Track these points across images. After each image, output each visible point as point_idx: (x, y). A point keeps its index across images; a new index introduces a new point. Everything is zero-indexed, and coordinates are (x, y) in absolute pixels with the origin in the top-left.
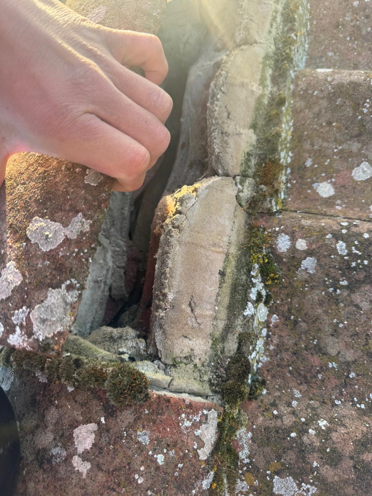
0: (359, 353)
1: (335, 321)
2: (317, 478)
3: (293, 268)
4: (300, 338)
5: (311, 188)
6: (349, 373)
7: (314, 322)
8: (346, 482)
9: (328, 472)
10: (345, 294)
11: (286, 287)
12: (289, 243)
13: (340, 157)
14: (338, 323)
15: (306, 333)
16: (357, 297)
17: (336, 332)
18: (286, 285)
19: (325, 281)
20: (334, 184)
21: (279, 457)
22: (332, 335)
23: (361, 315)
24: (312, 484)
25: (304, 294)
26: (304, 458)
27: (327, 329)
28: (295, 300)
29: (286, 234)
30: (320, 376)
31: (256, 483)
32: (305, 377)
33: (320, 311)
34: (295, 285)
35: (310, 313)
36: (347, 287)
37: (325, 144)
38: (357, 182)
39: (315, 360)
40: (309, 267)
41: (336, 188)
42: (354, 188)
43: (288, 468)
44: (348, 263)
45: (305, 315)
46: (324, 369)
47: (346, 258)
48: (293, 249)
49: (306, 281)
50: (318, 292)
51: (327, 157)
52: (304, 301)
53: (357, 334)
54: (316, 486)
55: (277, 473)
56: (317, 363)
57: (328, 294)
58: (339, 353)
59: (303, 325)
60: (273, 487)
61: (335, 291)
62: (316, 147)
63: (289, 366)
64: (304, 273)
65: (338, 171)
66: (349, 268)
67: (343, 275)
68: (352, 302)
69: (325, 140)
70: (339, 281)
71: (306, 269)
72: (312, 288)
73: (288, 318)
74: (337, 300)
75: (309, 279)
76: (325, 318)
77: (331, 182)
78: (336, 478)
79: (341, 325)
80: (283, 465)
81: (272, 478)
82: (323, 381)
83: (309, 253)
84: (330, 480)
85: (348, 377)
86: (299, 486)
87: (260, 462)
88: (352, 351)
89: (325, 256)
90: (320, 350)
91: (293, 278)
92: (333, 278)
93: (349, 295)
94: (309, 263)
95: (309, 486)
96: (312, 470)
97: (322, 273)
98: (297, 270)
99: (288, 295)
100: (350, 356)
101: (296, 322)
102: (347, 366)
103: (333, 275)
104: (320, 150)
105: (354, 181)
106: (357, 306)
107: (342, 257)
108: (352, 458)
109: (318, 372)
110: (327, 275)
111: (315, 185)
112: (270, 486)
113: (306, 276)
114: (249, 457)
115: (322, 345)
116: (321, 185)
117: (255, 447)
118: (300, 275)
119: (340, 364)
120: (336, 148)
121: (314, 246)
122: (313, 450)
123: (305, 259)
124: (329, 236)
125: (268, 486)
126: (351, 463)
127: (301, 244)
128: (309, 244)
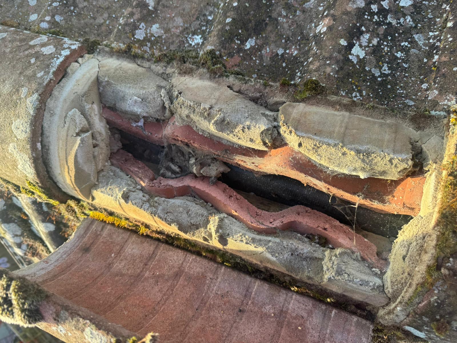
0: (106, 12)
1: (89, 17)
2: (138, 22)
3: (58, 25)
4: (92, 32)
5: (30, 22)
6: (113, 17)
7: (87, 25)
8: (141, 12)
9: (136, 17)
10: (77, 9)
11: (67, 31)
12: (45, 23)
13: (21, 8)
14: (91, 16)
15: (91, 29)
16: (81, 6)
17: (94, 18)
18: (65, 31)
19: (69, 15)
20: (33, 13)
21: (126, 33)
22: (95, 20)
23: (89, 7)
24: (140, 24)
25: (72, 25)
26: (129, 24)
27: (92, 21)
28: (74, 29)
29: (40, 23)
30: (111, 27)
31: (137, 45)
32: (109, 33)
33: (82, 21)
34: (66, 27)
35: (82, 25)
36: (75, 7)
37: (11, 12)
38: (36, 4)
39: (103, 28)
40: (60, 19)
41: (35, 13)
42: (38, 6)
43: (132, 31)
44: (63, 4)
45: (82, 27)
46: (108, 26)
47: (61, 4)
48: (49, 22)
49: (66, 22)
50: (73, 19)
51: (18, 13)
52: (76, 26)
53: (97, 11)
54: (141, 23)
55: (133, 36)
56: (105, 28)
57: (75, 16)
58: (103, 19)
59: (87, 30)
60: (140, 39)
61: (75, 13)
62: (10, 16)
63: (103, 38)
64: (62, 22)
65: (27, 11)
66: (66, 4)
67: (68, 7)
68: (82, 8)
69: (9, 11)
70: (71, 10)
71: (60, 20)
72: (70, 21)
73: (82, 35)
74: (79, 13)
75: (66, 21)
76: (86, 20)
77: (31, 14)
78: (139, 15)
79: (92, 15)
80: (130, 32)
81: (135, 38)
82: (113, 26)
83: (53, 16)
84: (139, 17)
85: (114, 17)
86: (140, 29)
87: (127, 41)
88: (104, 14)
89: (57, 11)
90: (100, 26)
91: (63, 27)
92: (68, 11)
93: (79, 8)
94: (58, 18)
95: (141, 25)
96: (134, 22)
97: (65, 15)
98: (59, 24)
99: (70, 31)
100: (106, 15)
101: (85, 32)
102: (110, 17)
103: (67, 11)
104: (13, 15)
105: (35, 6)
106: (85, 7)
107: (60, 5)
108: (133, 8)
109: (109, 28)
110: (66, 13)
111: (29, 21)
112: (139, 40)
113: (64, 21)
114: (124, 44)
115: (98, 24)
116: (30, 18)
117: (120, 41)
118: (63, 23)
119: (108, 19)
120: (15, 8)
121: (51, 14)
122: (127, 21)
123: (55, 19)
124: (49, 8)
125: (139, 41)
126: (135, 9)
127: (48, 18)
128: (49, 15)
